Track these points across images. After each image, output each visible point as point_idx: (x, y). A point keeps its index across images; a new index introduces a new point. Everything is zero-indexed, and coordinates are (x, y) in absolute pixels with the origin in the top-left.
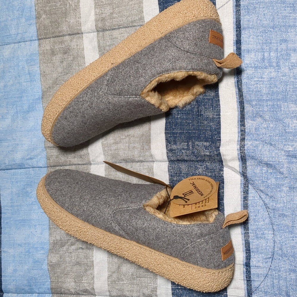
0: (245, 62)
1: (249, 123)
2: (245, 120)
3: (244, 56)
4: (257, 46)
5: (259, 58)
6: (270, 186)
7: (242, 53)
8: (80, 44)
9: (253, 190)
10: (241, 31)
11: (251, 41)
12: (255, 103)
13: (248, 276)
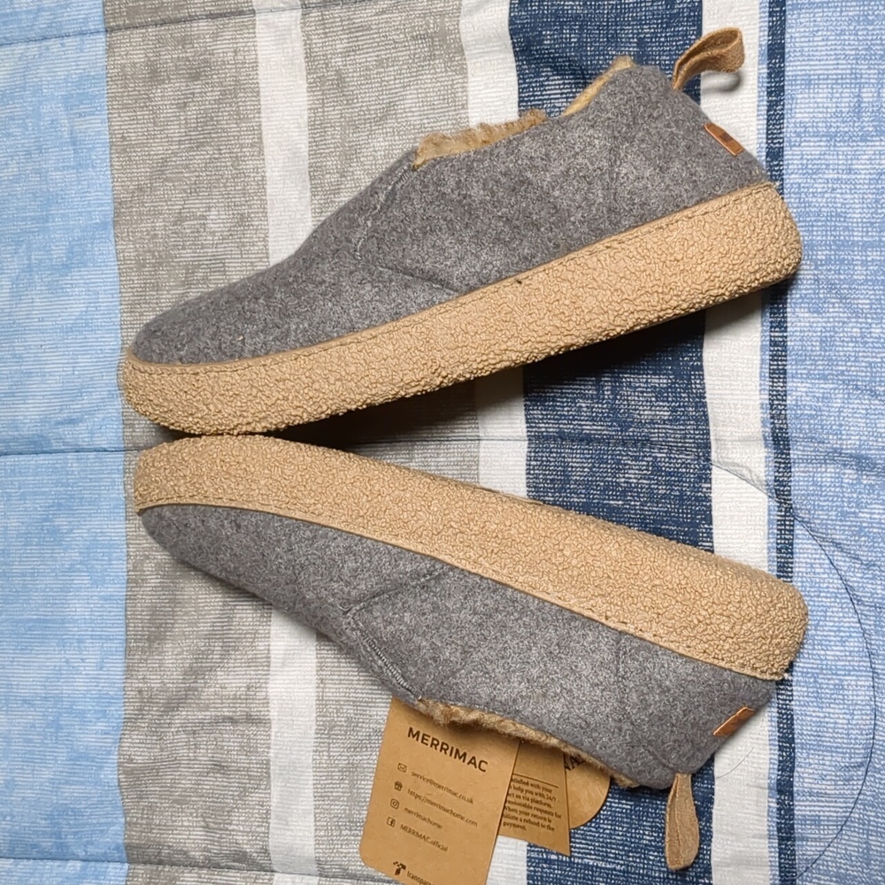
0: (798, 115)
1: (800, 321)
2: (788, 310)
3: (793, 99)
4: (838, 64)
5: (843, 105)
6: (865, 527)
7: (786, 88)
8: (246, 49)
9: (810, 541)
10: (784, 15)
11: (819, 48)
12: (825, 253)
13: (785, 824)
